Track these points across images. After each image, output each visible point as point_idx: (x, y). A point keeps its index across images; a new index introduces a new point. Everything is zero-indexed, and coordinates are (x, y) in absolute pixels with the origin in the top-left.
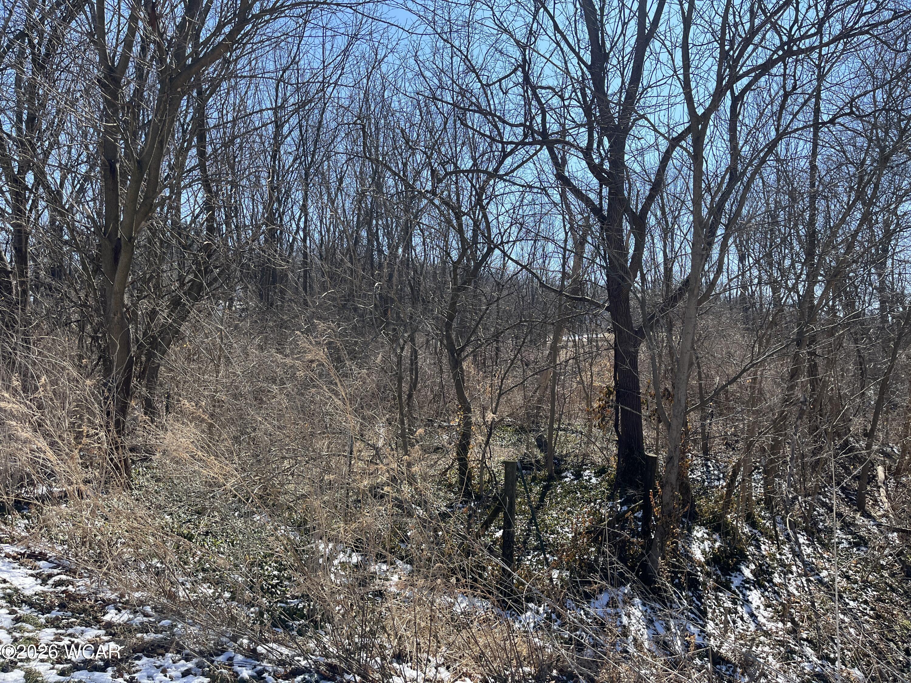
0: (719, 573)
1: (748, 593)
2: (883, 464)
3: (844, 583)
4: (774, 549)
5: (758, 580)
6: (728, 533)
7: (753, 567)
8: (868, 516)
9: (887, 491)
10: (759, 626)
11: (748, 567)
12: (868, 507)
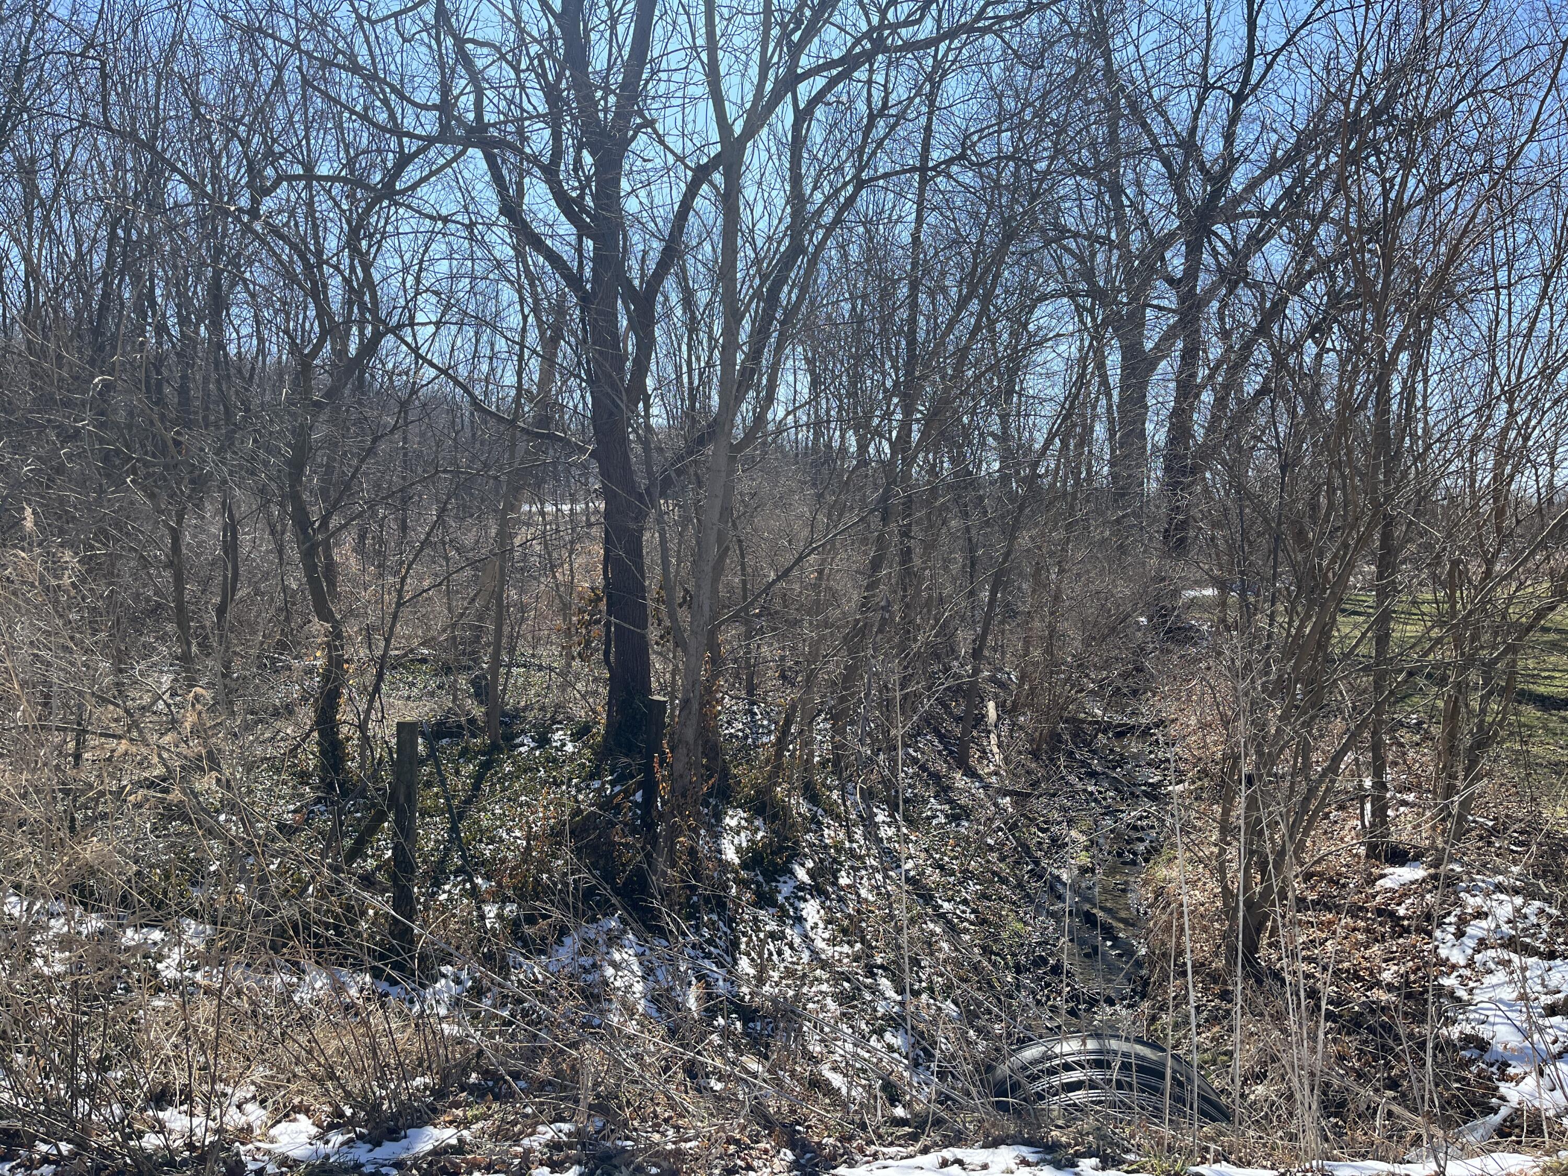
0: (760, 878)
1: (802, 905)
2: (996, 697)
3: (936, 876)
4: (842, 835)
5: (817, 884)
6: (775, 817)
7: (810, 864)
8: (972, 773)
9: (999, 736)
10: (814, 953)
11: (803, 865)
12: (972, 762)
